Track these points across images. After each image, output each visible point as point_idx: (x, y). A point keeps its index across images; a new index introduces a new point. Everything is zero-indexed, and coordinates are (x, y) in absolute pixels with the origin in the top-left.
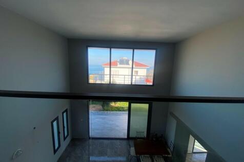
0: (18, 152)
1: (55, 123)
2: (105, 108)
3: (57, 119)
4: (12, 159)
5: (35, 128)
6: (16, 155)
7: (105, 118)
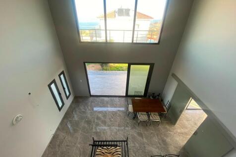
0: (18, 118)
1: (53, 86)
2: (104, 67)
3: (54, 81)
4: (13, 124)
5: (30, 94)
6: (16, 120)
7: (104, 77)
